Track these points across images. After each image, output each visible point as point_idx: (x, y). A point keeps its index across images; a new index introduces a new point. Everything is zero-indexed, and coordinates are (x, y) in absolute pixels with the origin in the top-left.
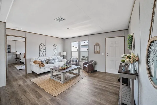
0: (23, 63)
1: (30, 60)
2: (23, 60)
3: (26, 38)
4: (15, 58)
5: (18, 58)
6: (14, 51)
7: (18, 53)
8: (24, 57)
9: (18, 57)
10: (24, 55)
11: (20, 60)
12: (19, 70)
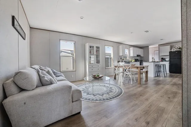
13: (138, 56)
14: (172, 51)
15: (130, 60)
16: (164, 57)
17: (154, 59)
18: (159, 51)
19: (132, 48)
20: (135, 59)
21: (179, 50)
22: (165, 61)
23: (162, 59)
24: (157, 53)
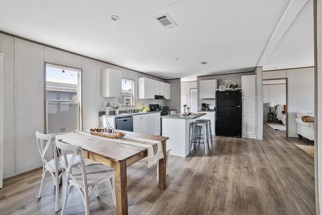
0: (281, 123)
1: (295, 115)
2: (280, 116)
3: (287, 79)
4: (269, 112)
5: (273, 114)
6: (267, 102)
7: (272, 105)
8: (283, 112)
9: (272, 111)
10: (283, 108)
11: (276, 116)
12: (276, 130)
13: (157, 97)
14: (221, 90)
15: (139, 107)
16: (206, 102)
17: (189, 108)
18: (198, 88)
19: (142, 80)
20: (151, 106)
21: (230, 89)
22: (209, 110)
23: (204, 105)
24: (194, 92)
